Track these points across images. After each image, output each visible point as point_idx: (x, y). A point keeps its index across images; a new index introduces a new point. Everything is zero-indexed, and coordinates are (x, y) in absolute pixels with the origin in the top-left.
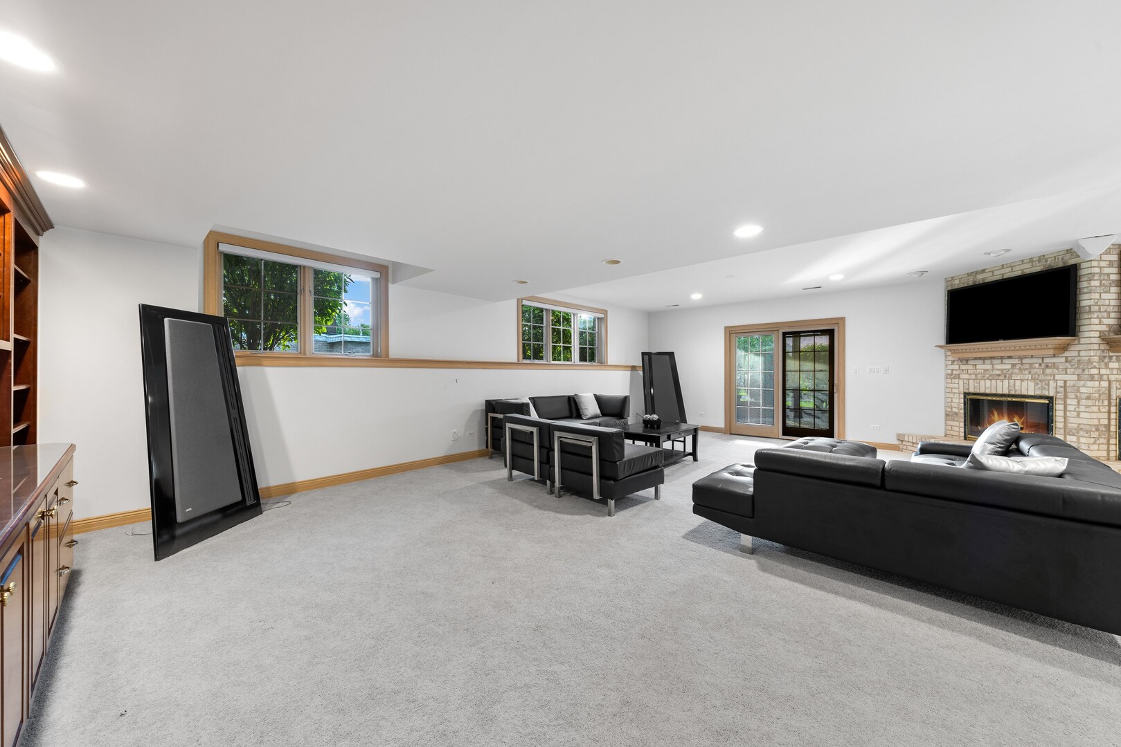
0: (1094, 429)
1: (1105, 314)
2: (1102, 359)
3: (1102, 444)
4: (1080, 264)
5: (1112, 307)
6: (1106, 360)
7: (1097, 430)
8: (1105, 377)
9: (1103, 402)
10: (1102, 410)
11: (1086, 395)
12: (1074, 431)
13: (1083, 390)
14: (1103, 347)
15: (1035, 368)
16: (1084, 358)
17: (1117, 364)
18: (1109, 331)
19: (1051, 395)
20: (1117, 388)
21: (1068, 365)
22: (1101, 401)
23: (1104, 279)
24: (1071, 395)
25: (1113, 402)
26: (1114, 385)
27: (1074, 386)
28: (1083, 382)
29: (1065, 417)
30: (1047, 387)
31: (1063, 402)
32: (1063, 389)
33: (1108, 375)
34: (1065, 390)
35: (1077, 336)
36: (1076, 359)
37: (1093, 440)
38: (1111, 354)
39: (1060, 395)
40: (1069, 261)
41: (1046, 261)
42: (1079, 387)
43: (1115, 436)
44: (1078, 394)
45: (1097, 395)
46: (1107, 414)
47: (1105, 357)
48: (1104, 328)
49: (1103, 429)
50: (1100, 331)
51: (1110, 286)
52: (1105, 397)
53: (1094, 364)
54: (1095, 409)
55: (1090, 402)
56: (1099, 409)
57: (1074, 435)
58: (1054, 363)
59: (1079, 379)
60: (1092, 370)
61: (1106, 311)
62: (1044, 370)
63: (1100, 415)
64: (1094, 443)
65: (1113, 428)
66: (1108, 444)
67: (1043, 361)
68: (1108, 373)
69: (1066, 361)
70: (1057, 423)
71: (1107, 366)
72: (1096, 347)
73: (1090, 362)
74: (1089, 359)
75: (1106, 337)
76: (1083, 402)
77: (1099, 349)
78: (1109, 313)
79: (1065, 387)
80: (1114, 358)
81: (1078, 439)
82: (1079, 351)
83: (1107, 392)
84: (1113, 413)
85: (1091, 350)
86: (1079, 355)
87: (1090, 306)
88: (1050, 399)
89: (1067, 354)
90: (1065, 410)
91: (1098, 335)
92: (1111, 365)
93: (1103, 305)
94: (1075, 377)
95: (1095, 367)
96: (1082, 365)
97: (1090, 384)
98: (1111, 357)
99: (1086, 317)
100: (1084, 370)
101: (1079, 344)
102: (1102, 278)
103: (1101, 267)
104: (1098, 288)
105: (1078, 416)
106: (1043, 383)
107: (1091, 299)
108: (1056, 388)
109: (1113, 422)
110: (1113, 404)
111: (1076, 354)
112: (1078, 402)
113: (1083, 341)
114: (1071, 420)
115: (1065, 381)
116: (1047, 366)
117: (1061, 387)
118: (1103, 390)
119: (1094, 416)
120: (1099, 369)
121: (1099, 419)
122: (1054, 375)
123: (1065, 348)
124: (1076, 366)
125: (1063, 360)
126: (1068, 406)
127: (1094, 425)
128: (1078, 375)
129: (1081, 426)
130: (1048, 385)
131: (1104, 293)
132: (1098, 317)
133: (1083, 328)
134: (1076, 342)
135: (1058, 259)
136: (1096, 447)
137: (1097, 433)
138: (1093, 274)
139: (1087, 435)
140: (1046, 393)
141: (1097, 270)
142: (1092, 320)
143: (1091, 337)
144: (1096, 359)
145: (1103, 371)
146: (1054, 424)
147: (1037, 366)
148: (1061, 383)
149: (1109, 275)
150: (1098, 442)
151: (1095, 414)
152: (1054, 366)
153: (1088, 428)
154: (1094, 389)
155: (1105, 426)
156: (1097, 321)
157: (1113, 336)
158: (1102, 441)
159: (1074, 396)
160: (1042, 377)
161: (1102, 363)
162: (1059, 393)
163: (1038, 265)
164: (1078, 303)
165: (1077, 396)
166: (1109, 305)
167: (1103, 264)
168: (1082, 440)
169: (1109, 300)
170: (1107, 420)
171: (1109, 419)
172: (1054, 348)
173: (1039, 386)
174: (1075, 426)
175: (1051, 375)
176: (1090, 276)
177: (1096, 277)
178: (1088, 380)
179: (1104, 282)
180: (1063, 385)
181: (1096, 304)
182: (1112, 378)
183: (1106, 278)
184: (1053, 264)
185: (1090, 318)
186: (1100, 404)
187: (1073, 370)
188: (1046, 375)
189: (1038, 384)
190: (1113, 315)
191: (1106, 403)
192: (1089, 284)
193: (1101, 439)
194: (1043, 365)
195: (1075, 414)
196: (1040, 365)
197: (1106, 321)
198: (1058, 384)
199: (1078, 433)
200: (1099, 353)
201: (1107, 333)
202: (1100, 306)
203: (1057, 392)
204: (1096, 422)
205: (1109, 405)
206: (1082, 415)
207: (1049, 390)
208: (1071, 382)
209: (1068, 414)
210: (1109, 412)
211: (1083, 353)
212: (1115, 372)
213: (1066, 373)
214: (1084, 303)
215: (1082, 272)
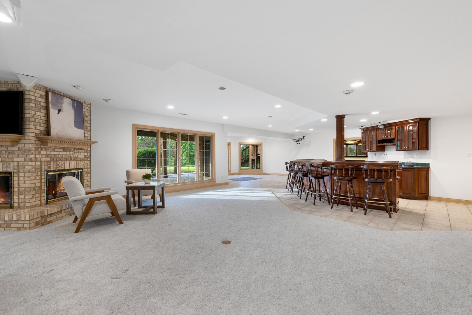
0: (32, 190)
1: (38, 124)
2: (36, 149)
3: (38, 197)
4: (25, 91)
5: (42, 120)
6: (39, 150)
7: (34, 190)
8: (39, 159)
9: (37, 174)
10: (37, 178)
11: (28, 170)
12: (23, 192)
13: (27, 167)
14: (37, 142)
15: (3, 154)
16: (27, 148)
17: (45, 152)
18: (40, 134)
19: (11, 171)
20: (45, 165)
21: (20, 152)
22: (36, 173)
23: (37, 104)
24: (21, 171)
25: (43, 173)
26: (43, 164)
27: (22, 165)
28: (27, 162)
29: (18, 184)
30: (9, 166)
31: (17, 175)
32: (17, 167)
33: (40, 158)
34: (18, 168)
35: (24, 135)
36: (23, 149)
37: (32, 196)
38: (42, 146)
39: (16, 171)
40: (20, 88)
41: (8, 85)
42: (25, 166)
43: (44, 192)
44: (24, 170)
45: (34, 170)
46: (40, 180)
47: (38, 148)
48: (37, 131)
49: (38, 189)
50: (35, 133)
51: (41, 109)
52: (38, 170)
53: (32, 152)
54: (33, 178)
55: (30, 175)
56: (35, 178)
57: (22, 195)
58: (13, 151)
59: (25, 161)
60: (31, 155)
61: (38, 122)
62: (8, 155)
63: (36, 181)
64: (32, 198)
65: (43, 188)
66: (41, 197)
67: (7, 149)
68: (40, 157)
69: (19, 150)
70: (15, 189)
71: (39, 154)
72: (33, 142)
73: (30, 151)
74: (29, 149)
75: (39, 137)
76: (27, 174)
77: (35, 143)
78: (40, 123)
79: (18, 166)
80: (44, 149)
81: (25, 197)
82: (25, 144)
83: (39, 168)
84: (43, 179)
85: (30, 143)
86: (25, 147)
87: (29, 118)
88: (10, 173)
89: (19, 145)
90: (18, 180)
91: (34, 135)
92: (42, 153)
93: (37, 118)
94: (23, 160)
95: (32, 154)
96: (26, 152)
97: (30, 163)
98: (42, 148)
99: (28, 123)
100: (27, 155)
101: (25, 140)
102: (36, 103)
103: (35, 97)
104: (33, 108)
105: (25, 183)
106: (7, 163)
107: (30, 114)
108: (14, 167)
109: (43, 184)
110: (43, 174)
111: (23, 145)
112: (25, 175)
113: (26, 138)
114: (22, 186)
115: (18, 162)
116: (9, 153)
117: (16, 166)
118: (37, 167)
119: (32, 182)
120: (35, 155)
121: (35, 184)
122: (13, 158)
123: (18, 142)
124: (23, 153)
125: (17, 149)
126: (20, 177)
127: (32, 188)
128: (25, 158)
129: (26, 189)
130: (10, 165)
131: (37, 111)
132: (34, 125)
133: (27, 130)
134: (23, 138)
135: (14, 85)
136: (34, 200)
137: (34, 192)
138: (31, 99)
139: (28, 194)
140: (9, 170)
141: (33, 97)
142: (31, 126)
143: (30, 136)
144: (33, 149)
145: (37, 156)
146: (12, 190)
147: (4, 152)
148: (16, 163)
149: (40, 102)
150: (35, 197)
151: (33, 181)
152: (13, 153)
153: (29, 189)
154: (32, 166)
155: (39, 187)
156: (33, 127)
157: (42, 136)
158: (37, 195)
159: (23, 171)
160: (7, 160)
161: (37, 151)
162: (15, 169)
163: (4, 86)
164: (23, 115)
165: (24, 171)
166: (40, 119)
167: (36, 95)
168: (27, 197)
169: (41, 116)
170: (40, 184)
171: (41, 183)
172: (11, 141)
173: (5, 165)
174: (23, 189)
175: (11, 158)
176: (29, 100)
177: (33, 101)
178: (29, 161)
179: (37, 105)
180: (17, 164)
181: (33, 117)
182: (43, 160)
183: (38, 103)
184: (12, 88)
185: (30, 125)
186: (36, 175)
187: (22, 155)
188: (9, 158)
189: (4, 164)
190: (42, 125)
191: (39, 174)
192: (29, 104)
193: (36, 195)
194: (7, 152)
195: (23, 182)
196: (6, 152)
197: (39, 128)
198: (15, 164)
199: (25, 193)
200: (35, 145)
201: (39, 135)
202: (35, 119)
203: (14, 169)
204: (33, 185)
205: (41, 175)
206: (27, 182)
207: (10, 168)
208: (21, 163)
209: (20, 182)
210: (41, 179)
211: (26, 145)
212: (44, 156)
213: (19, 157)
214: (27, 115)
215: (26, 97)
